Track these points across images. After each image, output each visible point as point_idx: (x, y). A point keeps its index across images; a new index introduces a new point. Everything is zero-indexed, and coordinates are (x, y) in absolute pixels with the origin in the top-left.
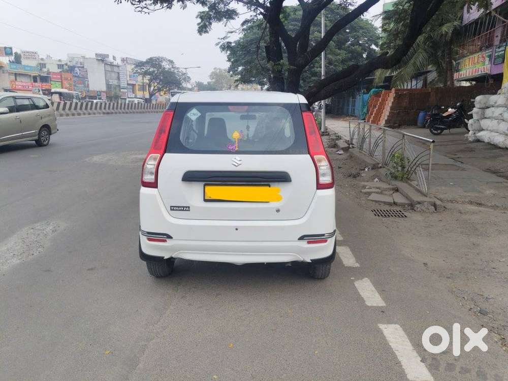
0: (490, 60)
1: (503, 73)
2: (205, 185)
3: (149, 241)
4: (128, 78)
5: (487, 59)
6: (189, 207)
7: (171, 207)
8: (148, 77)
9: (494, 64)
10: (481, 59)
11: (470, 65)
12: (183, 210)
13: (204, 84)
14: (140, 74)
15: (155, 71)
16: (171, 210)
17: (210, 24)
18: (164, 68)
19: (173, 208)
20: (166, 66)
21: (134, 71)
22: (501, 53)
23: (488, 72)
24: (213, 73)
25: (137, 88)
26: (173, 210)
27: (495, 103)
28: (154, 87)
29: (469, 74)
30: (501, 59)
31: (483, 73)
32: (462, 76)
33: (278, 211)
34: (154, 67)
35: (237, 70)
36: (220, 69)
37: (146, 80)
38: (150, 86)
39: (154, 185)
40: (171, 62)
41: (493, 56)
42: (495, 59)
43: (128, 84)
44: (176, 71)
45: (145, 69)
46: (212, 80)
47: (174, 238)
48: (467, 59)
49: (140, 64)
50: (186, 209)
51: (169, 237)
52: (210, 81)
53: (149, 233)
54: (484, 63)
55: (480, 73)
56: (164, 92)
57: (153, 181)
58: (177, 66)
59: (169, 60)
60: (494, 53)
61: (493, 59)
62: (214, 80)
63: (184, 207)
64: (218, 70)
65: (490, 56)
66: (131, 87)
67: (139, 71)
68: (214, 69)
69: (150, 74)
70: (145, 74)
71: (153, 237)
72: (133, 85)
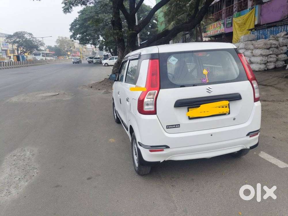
0: (224, 25)
1: (233, 32)
2: (188, 109)
3: (151, 152)
4: (2, 46)
5: (222, 25)
6: (179, 125)
7: (167, 126)
8: (16, 45)
9: (226, 27)
10: (219, 25)
11: (213, 28)
12: (176, 127)
13: (52, 46)
14: (10, 43)
15: (20, 41)
16: (167, 128)
17: (71, 8)
18: (26, 38)
19: (168, 127)
20: (27, 37)
21: (6, 41)
22: (230, 21)
23: (224, 32)
24: (58, 40)
25: (9, 52)
26: (169, 128)
27: (239, 47)
28: (21, 51)
29: (212, 33)
30: (230, 25)
31: (220, 32)
32: (208, 35)
33: (234, 119)
34: (19, 38)
35: (76, 37)
36: (62, 37)
37: (15, 46)
38: (18, 50)
39: (154, 113)
40: (31, 34)
41: (226, 23)
42: (227, 25)
43: (2, 50)
44: (34, 40)
45: (13, 39)
46: (58, 44)
47: (170, 147)
48: (210, 26)
49: (9, 37)
50: (178, 126)
51: (167, 147)
52: (56, 44)
53: (152, 147)
54: (220, 27)
55: (219, 32)
56: (27, 54)
57: (153, 109)
58: (35, 37)
59: (29, 33)
60: (226, 22)
61: (226, 25)
62: (59, 44)
63: (176, 125)
64: (61, 38)
65: (224, 24)
66: (4, 52)
67: (9, 41)
68: (59, 37)
69: (17, 42)
70: (14, 42)
71: (154, 149)
72: (6, 51)
